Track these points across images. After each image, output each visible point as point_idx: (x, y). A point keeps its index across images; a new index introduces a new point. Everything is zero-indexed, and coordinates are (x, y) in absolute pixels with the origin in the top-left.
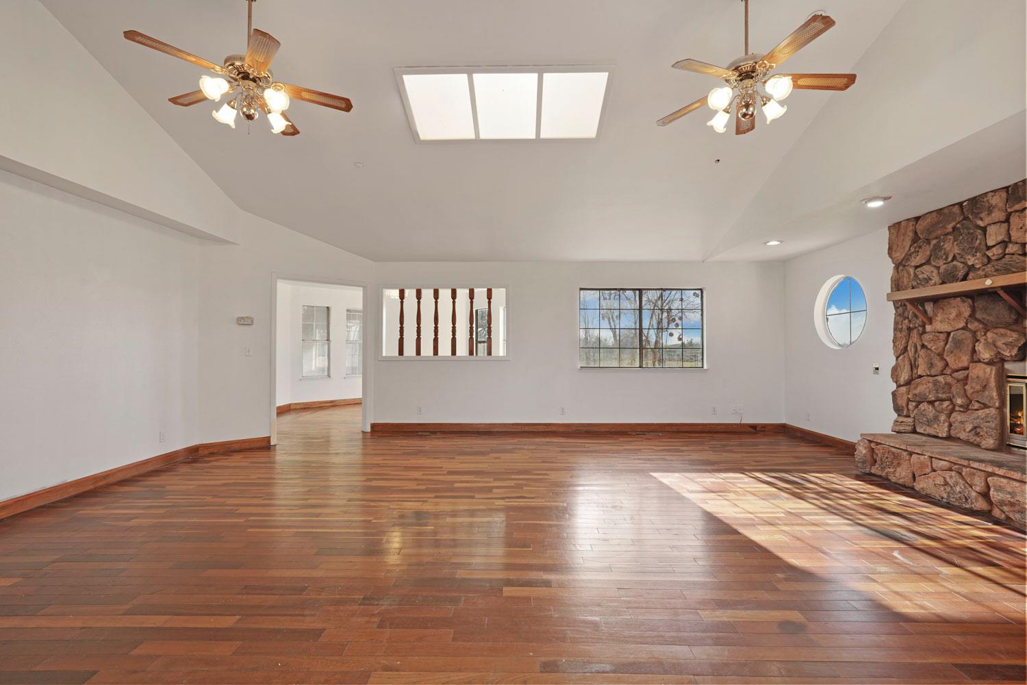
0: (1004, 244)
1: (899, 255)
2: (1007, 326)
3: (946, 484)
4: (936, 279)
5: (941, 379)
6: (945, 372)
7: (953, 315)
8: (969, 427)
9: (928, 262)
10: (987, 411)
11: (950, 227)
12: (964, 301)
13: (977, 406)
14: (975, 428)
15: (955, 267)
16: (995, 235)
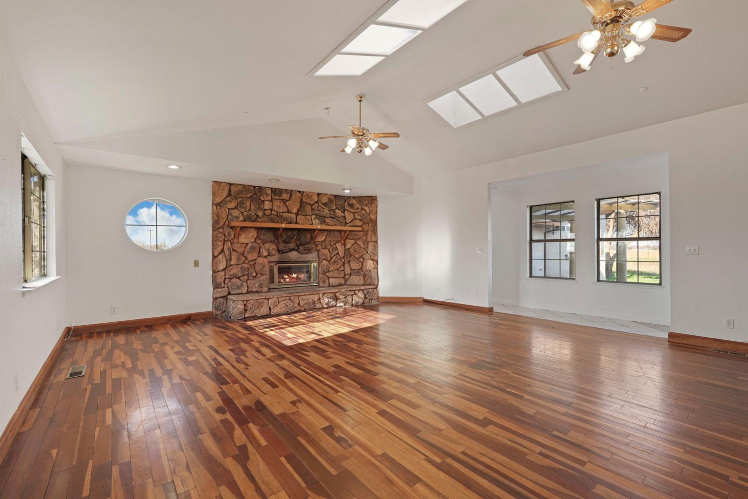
0: (271, 210)
1: (219, 200)
2: (271, 242)
3: (286, 305)
4: (241, 218)
5: (244, 265)
6: (245, 262)
7: (251, 236)
8: (257, 285)
9: (236, 208)
10: (263, 277)
11: (249, 195)
12: (255, 230)
13: (260, 275)
14: (260, 285)
15: (251, 214)
16: (267, 205)
